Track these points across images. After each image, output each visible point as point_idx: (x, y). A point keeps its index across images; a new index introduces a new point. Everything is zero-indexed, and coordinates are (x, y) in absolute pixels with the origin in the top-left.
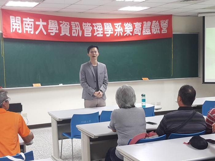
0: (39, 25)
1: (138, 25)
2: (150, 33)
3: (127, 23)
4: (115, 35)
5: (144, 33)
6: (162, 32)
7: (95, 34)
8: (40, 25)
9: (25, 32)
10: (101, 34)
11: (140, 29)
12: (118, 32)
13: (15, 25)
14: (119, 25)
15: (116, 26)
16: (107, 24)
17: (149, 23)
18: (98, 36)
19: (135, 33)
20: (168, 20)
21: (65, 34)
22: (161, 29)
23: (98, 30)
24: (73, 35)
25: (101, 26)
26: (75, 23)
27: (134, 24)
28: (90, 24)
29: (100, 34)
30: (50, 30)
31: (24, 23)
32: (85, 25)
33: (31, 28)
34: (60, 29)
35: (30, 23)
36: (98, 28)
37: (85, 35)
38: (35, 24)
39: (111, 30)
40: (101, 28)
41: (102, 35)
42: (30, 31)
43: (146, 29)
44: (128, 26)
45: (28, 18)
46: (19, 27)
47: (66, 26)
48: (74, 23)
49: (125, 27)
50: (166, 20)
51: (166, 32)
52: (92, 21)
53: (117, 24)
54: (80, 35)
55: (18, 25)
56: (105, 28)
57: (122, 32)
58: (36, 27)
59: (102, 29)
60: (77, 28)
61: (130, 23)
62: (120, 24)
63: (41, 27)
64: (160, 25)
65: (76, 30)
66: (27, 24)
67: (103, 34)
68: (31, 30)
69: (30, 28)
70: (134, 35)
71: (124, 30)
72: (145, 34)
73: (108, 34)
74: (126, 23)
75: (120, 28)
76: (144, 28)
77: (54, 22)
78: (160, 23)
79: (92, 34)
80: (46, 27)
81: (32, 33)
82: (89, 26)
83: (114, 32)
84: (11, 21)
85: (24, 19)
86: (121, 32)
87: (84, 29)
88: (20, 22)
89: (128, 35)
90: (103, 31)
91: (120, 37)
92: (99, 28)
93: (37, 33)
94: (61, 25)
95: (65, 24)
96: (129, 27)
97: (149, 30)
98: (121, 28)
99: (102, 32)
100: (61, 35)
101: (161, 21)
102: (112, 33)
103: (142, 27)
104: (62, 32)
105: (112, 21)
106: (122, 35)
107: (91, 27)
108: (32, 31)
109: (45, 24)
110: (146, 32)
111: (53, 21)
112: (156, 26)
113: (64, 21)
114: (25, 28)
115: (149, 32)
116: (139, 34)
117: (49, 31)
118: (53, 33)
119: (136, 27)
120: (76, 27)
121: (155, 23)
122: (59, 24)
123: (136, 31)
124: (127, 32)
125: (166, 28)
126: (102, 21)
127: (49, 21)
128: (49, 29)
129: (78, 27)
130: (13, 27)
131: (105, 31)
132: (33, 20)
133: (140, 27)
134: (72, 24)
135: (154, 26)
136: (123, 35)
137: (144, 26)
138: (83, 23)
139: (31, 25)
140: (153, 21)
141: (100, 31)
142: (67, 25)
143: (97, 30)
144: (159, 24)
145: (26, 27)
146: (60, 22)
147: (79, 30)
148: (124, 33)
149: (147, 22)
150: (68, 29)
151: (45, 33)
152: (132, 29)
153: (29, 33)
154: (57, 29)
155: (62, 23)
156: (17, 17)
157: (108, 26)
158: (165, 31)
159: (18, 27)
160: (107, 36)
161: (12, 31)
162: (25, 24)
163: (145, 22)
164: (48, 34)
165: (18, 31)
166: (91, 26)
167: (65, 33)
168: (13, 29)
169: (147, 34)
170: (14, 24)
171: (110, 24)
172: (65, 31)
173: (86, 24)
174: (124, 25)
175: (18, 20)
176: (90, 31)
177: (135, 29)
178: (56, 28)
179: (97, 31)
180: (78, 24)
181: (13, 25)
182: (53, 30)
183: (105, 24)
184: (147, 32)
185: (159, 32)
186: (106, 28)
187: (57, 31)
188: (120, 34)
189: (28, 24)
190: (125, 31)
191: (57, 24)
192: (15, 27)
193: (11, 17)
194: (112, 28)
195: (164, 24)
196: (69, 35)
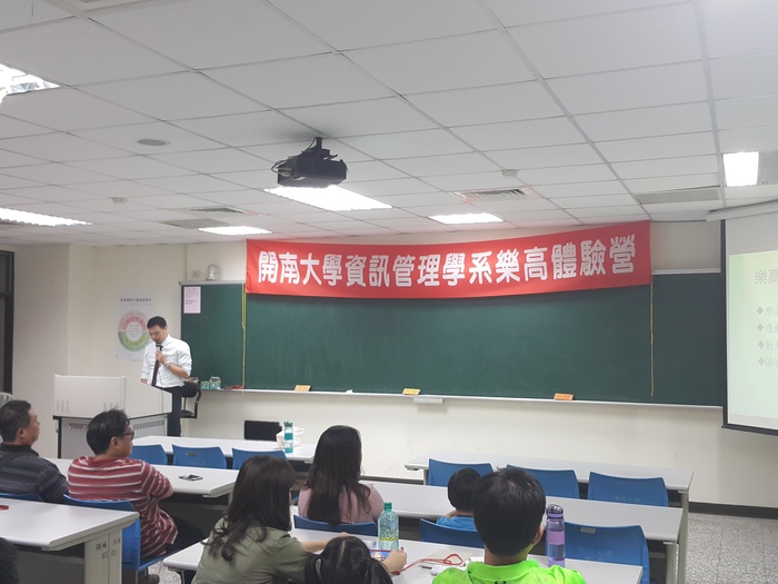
1: (535, 256)
2: (575, 275)
3: (509, 251)
4: (472, 281)
5: (558, 274)
6: (615, 271)
7: (419, 281)
8: (308, 265)
9: (282, 281)
10: (435, 280)
11: (545, 264)
12: (478, 273)
13: (266, 269)
14: (483, 258)
15: (474, 261)
16: (456, 255)
17: (570, 248)
18: (427, 284)
19: (529, 274)
20: (634, 236)
21: (356, 283)
22: (608, 263)
23: (428, 270)
24: (372, 284)
25: (438, 263)
26: (381, 257)
27: (526, 251)
28: (414, 258)
29: (432, 280)
30: (327, 274)
31: (282, 263)
32: (401, 262)
33: (296, 272)
34: (344, 272)
35: (292, 263)
36: (428, 267)
38: (299, 264)
39: (458, 271)
40: (435, 266)
41: (437, 283)
42: (292, 279)
43: (563, 263)
44: (506, 259)
45: (287, 253)
46: (272, 272)
47: (358, 265)
48: (377, 257)
49: (497, 260)
50: (628, 237)
51: (631, 270)
52: (419, 251)
53: (480, 255)
54: (387, 285)
55: (272, 267)
56: (446, 267)
57: (490, 273)
58: (303, 270)
59: (437, 269)
60: (381, 269)
61: (515, 250)
62: (489, 253)
63: (310, 270)
64: (607, 253)
65: (378, 273)
66: (287, 266)
67: (440, 279)
68: (294, 276)
69: (292, 272)
70: (527, 279)
71: (494, 269)
72: (559, 277)
73: (452, 280)
74: (505, 251)
75: (485, 266)
76: (554, 261)
77: (334, 258)
78: (608, 245)
79: (414, 282)
80: (318, 269)
82: (408, 262)
83: (469, 275)
84: (261, 261)
85: (281, 256)
86: (486, 274)
87: (395, 270)
88: (276, 262)
89: (508, 281)
90: (440, 273)
91: (488, 285)
92: (431, 266)
93: (305, 281)
94: (347, 265)
95: (356, 260)
96: (508, 262)
97: (575, 265)
98: (487, 263)
99: (437, 276)
100: (348, 284)
101: (614, 242)
102: (463, 276)
103: (548, 258)
104: (349, 276)
105: (468, 248)
106: (490, 281)
107: (413, 266)
108: (295, 279)
109: (317, 262)
110: (564, 272)
111: (333, 256)
112: (594, 254)
113: (356, 255)
114: (285, 272)
115: (572, 272)
116: (544, 278)
117: (325, 277)
118: (332, 281)
119: (529, 260)
120: (378, 265)
121: (592, 246)
122: (344, 262)
123: (532, 270)
124: (502, 274)
125: (629, 259)
126: (443, 250)
127: (326, 256)
128: (325, 273)
129: (384, 266)
131: (445, 272)
132: (295, 257)
133: (542, 259)
134: (371, 261)
135: (591, 256)
136: (494, 280)
137: (553, 256)
138: (397, 256)
139: (294, 266)
140: (583, 243)
141: (433, 273)
142: (360, 263)
143: (425, 270)
144: (603, 249)
146: (349, 257)
147: (383, 273)
148: (495, 275)
149: (563, 245)
150: (361, 272)
151: (320, 283)
152: (517, 264)
153: (290, 282)
154: (340, 273)
155: (352, 260)
156: (270, 253)
157: (455, 261)
158: (623, 266)
160: (450, 283)
161: (260, 281)
162: (285, 266)
163: (558, 246)
164: (325, 282)
165: (270, 279)
166: (413, 262)
167: (356, 280)
168: (262, 275)
169: (566, 276)
170: (265, 266)
171: (463, 255)
172: (355, 277)
173: (404, 258)
174: (498, 256)
176: (409, 274)
177: (526, 266)
178: (338, 270)
180: (384, 260)
181: (263, 269)
182: (331, 274)
183: (448, 256)
184: (567, 273)
185: (601, 270)
186: (449, 266)
187: (340, 278)
188: (484, 278)
189: (290, 266)
190: (498, 271)
191: (339, 263)
192: (265, 272)
193: (262, 253)
194: (463, 266)
195: (623, 251)
196: (364, 285)
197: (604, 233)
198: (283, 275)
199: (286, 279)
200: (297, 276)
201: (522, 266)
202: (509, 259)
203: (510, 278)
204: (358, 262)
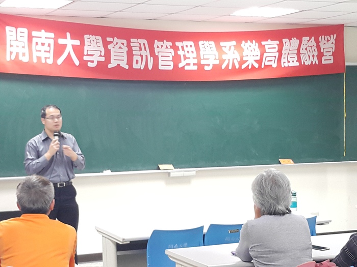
0: (64, 46)
1: (271, 45)
2: (297, 64)
3: (249, 41)
4: (224, 67)
5: (284, 62)
6: (324, 62)
7: (180, 65)
8: (67, 45)
9: (35, 61)
10: (194, 64)
11: (277, 55)
12: (229, 60)
13: (15, 46)
14: (230, 47)
15: (223, 48)
16: (206, 43)
17: (295, 42)
18: (187, 68)
19: (266, 62)
20: (335, 35)
21: (119, 65)
22: (320, 55)
23: (187, 55)
24: (135, 66)
25: (193, 49)
26: (140, 40)
27: (263, 43)
28: (170, 44)
29: (192, 64)
30: (88, 55)
31: (34, 40)
32: (160, 47)
33: (49, 52)
34: (108, 54)
35: (47, 42)
36: (186, 52)
37: (161, 68)
38: (56, 43)
39: (214, 57)
40: (192, 52)
41: (195, 68)
42: (46, 58)
43: (288, 54)
44: (250, 49)
45: (43, 31)
47: (120, 48)
48: (135, 40)
49: (243, 50)
50: (332, 36)
51: (332, 62)
52: (174, 37)
53: (228, 44)
54: (150, 67)
55: (21, 44)
56: (202, 53)
57: (239, 60)
58: (59, 50)
59: (195, 55)
60: (143, 53)
61: (254, 41)
62: (234, 43)
63: (69, 49)
64: (318, 47)
65: (142, 56)
66: (40, 44)
67: (198, 64)
69: (45, 51)
70: (263, 66)
71: (242, 57)
72: (286, 65)
73: (208, 65)
74: (246, 42)
75: (234, 53)
76: (283, 52)
77: (95, 40)
78: (318, 42)
79: (176, 66)
80: (79, 51)
81: (50, 61)
82: (167, 47)
83: (222, 61)
84: (8, 38)
85: (34, 33)
86: (236, 61)
87: (157, 54)
88: (26, 40)
89: (250, 67)
90: (198, 58)
91: (235, 71)
92: (188, 52)
93: (60, 61)
94: (110, 47)
95: (117, 43)
96: (251, 51)
97: (296, 56)
98: (236, 51)
99: (196, 61)
100: (110, 66)
101: (322, 39)
102: (217, 62)
103: (280, 51)
104: (113, 58)
105: (217, 37)
106: (237, 67)
107: (172, 51)
108: (49, 58)
109: (77, 42)
110: (289, 62)
111: (93, 37)
112: (309, 48)
113: (115, 38)
114: (37, 51)
115: (295, 61)
116: (275, 65)
117: (85, 58)
118: (92, 62)
119: (267, 50)
120: (141, 49)
121: (308, 41)
122: (106, 44)
123: (268, 59)
124: (247, 61)
125: (331, 53)
126: (196, 37)
127: (86, 37)
128: (85, 53)
129: (145, 50)
130: (12, 49)
131: (202, 58)
132: (52, 35)
133: (276, 50)
134: (132, 44)
135: (306, 49)
136: (240, 65)
137: (284, 48)
138: (156, 41)
139: (49, 45)
140: (304, 39)
141: (191, 58)
142: (122, 46)
143: (184, 56)
144: (315, 45)
145: (37, 49)
146: (109, 39)
147: (146, 56)
149: (290, 39)
150: (125, 54)
151: (77, 63)
152: (259, 55)
153: (43, 61)
154: (103, 54)
155: (112, 42)
156: (20, 29)
157: (208, 49)
158: (328, 59)
159: (21, 51)
160: (207, 68)
161: (8, 59)
162: (37, 44)
163: (287, 40)
164: (83, 64)
165: (21, 58)
166: (171, 47)
167: (119, 62)
168: (11, 53)
169: (291, 64)
170: (14, 43)
171: (212, 43)
172: (119, 59)
173: (161, 43)
174: (243, 45)
175: (22, 34)
176: (171, 58)
177: (265, 55)
178: (101, 51)
179: (185, 58)
180: (144, 44)
181: (11, 46)
182: (92, 55)
183: (201, 43)
184: (291, 62)
185: (316, 61)
186: (204, 53)
187: (103, 59)
188: (234, 64)
189: (43, 44)
190: (245, 59)
191: (101, 44)
192: (15, 50)
193: (8, 28)
194: (216, 53)
195: (328, 44)
196: (127, 67)
197: (316, 31)
198: (35, 54)
199: (39, 58)
200: (51, 55)
201: (262, 55)
202: (252, 48)
203: (252, 65)
204: (120, 45)
